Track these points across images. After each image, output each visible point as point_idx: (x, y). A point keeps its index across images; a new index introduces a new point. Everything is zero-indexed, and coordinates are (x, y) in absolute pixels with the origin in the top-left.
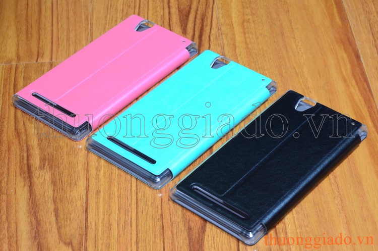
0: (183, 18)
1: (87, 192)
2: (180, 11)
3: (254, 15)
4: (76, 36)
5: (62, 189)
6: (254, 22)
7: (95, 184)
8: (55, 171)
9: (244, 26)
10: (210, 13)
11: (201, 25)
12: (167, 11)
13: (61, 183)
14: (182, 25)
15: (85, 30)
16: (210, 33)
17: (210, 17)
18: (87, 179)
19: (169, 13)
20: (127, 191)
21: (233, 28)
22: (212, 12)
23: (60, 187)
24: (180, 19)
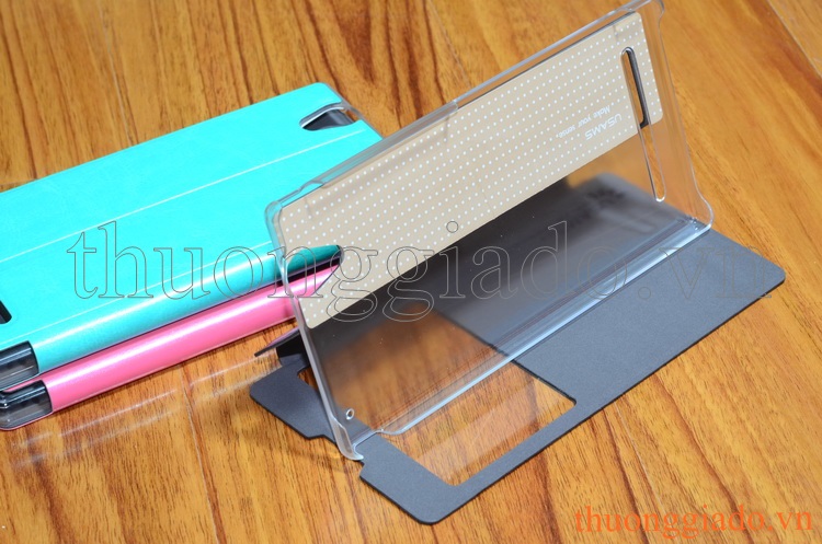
0: (356, 43)
1: (215, 507)
2: (344, 28)
3: (535, 19)
4: (85, 109)
5: (145, 508)
6: (539, 35)
7: (231, 482)
8: (111, 461)
9: (517, 49)
10: (423, 26)
11: (406, 56)
12: (309, 28)
13: (136, 492)
14: (358, 61)
15: (108, 93)
16: (436, 71)
17: (426, 35)
18: (207, 473)
19: (318, 33)
20: (323, 492)
21: (492, 54)
22: (427, 22)
23: (136, 502)
24: (349, 46)
